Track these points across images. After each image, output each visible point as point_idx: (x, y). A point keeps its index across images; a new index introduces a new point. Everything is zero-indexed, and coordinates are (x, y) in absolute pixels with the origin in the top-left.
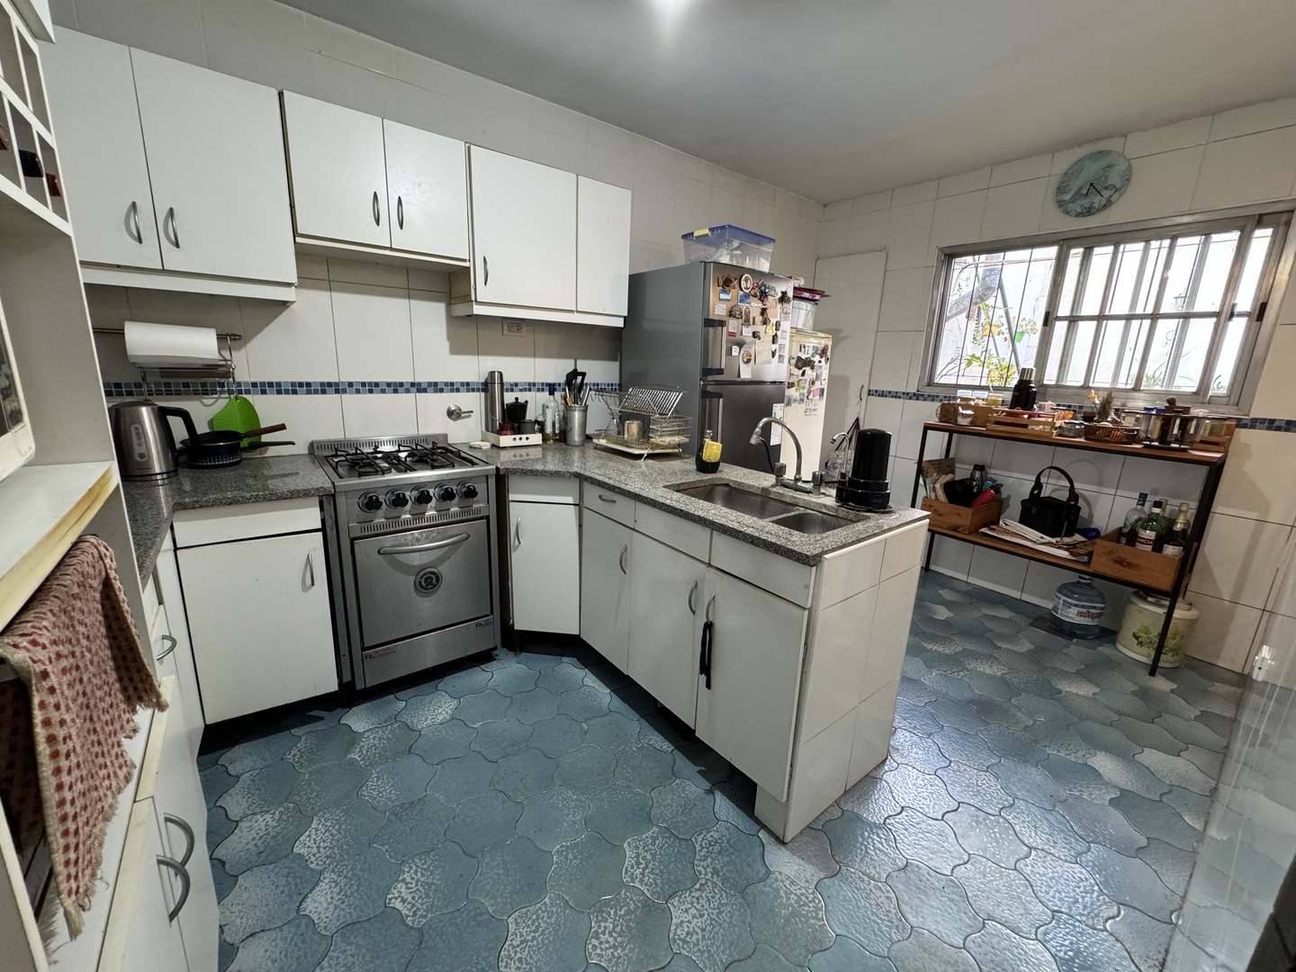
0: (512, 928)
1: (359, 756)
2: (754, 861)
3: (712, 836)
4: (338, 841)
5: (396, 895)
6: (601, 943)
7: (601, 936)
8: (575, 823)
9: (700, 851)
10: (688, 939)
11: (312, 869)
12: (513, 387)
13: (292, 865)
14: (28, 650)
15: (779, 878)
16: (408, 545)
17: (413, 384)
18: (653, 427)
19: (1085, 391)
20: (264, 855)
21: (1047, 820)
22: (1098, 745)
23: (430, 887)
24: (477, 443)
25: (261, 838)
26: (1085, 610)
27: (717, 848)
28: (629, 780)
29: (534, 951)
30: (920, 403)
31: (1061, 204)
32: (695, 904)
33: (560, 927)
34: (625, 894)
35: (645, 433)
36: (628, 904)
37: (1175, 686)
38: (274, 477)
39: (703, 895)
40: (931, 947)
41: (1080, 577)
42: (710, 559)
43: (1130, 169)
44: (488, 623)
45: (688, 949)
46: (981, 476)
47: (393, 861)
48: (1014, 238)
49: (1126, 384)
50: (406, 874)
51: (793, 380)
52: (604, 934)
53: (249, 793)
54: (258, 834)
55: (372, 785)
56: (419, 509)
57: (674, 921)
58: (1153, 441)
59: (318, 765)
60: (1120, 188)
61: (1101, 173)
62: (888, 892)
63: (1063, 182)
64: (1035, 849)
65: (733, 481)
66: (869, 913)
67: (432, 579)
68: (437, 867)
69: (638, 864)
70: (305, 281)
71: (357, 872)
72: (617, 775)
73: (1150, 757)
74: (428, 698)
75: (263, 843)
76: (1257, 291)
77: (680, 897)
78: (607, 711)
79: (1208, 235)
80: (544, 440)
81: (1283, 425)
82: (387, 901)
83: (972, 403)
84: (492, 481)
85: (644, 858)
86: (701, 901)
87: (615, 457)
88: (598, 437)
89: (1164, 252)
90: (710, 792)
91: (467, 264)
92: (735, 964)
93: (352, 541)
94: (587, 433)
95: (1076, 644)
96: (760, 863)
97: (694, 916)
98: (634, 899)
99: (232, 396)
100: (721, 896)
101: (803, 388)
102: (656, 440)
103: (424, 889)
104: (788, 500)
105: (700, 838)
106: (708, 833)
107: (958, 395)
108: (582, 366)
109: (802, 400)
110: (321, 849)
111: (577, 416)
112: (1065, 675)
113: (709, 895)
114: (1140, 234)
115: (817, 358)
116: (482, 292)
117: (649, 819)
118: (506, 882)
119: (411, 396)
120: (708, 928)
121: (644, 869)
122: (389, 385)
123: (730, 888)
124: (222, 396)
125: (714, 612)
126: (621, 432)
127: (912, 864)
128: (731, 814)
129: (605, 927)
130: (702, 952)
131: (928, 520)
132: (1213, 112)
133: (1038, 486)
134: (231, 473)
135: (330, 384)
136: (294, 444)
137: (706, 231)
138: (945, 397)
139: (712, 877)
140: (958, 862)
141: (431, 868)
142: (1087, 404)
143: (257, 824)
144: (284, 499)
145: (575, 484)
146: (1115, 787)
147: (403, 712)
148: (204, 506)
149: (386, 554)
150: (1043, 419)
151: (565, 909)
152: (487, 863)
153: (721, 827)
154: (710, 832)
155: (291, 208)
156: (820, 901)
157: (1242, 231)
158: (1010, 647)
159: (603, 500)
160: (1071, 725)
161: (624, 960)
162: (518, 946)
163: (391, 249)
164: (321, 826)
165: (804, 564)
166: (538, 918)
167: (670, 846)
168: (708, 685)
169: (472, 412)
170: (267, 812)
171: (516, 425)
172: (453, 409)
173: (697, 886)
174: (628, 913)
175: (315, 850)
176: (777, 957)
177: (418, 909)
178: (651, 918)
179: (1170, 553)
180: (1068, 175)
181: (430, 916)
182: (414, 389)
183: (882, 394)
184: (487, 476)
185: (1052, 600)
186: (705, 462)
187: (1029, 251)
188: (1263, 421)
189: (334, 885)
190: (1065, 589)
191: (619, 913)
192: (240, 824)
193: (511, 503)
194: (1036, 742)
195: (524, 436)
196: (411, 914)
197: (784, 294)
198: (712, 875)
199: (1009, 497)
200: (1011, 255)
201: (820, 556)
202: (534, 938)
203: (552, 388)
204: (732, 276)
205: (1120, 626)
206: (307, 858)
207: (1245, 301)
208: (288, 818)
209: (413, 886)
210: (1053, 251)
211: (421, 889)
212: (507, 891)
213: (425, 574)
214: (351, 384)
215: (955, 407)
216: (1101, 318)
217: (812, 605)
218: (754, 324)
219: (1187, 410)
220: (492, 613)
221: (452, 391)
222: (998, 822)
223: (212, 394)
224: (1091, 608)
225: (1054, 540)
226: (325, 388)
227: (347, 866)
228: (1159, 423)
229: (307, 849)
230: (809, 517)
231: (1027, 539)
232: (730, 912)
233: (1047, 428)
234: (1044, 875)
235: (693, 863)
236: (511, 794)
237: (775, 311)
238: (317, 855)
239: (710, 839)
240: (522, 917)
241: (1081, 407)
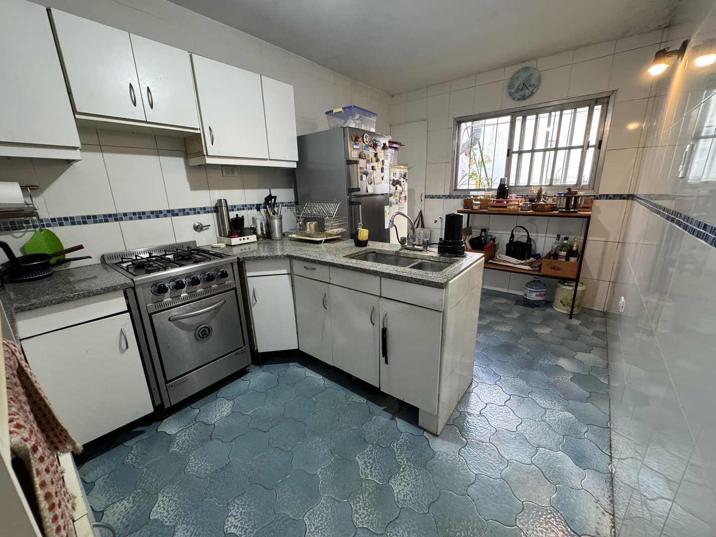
0: (307, 522)
1: (178, 449)
2: (426, 449)
3: (400, 442)
4: (180, 504)
5: (230, 525)
6: (360, 515)
7: (359, 511)
8: (325, 454)
9: (397, 451)
10: (405, 499)
11: (167, 526)
12: (233, 208)
13: (153, 527)
14: (17, 433)
15: (440, 454)
16: (188, 313)
17: (168, 211)
18: (327, 224)
19: (528, 188)
20: (130, 528)
21: (548, 394)
22: (559, 355)
23: (250, 514)
24: (217, 245)
25: (124, 517)
26: (538, 293)
27: (405, 447)
28: (348, 423)
29: (324, 531)
30: (452, 200)
31: (510, 94)
32: (403, 480)
33: (335, 514)
34: (365, 485)
35: (321, 228)
36: (368, 490)
37: (580, 322)
38: (79, 281)
39: (406, 473)
40: (519, 468)
41: (535, 278)
42: (381, 294)
43: (540, 77)
44: (243, 352)
45: (407, 504)
46: (485, 235)
47: (222, 505)
48: (490, 112)
49: (546, 183)
50: (232, 511)
51: (392, 192)
52: (360, 510)
53: (105, 491)
54: (121, 515)
55: (192, 464)
56: (176, 293)
57: (395, 491)
58: (562, 209)
59: (150, 461)
60: (537, 86)
61: (528, 78)
62: (492, 447)
63: (511, 83)
64: (548, 409)
65: (377, 250)
66: (487, 460)
67: (206, 331)
68: (251, 501)
69: (367, 467)
70: (86, 147)
71: (199, 519)
72: (340, 422)
73: (580, 356)
74: (213, 404)
75: (126, 519)
76: (597, 135)
77: (394, 478)
78: (324, 388)
79: (575, 109)
80: (258, 238)
81: (612, 197)
82: (225, 530)
83: (479, 198)
84: (236, 266)
85: (369, 463)
86: (406, 477)
87: (305, 244)
88: (291, 233)
89: (558, 118)
90: (392, 419)
91: (198, 132)
92: (432, 505)
93: (150, 315)
94: (284, 231)
95: (536, 310)
96: (429, 449)
97: (405, 486)
98: (371, 486)
99: (37, 229)
100: (415, 471)
101: (397, 196)
102: (329, 231)
103: (247, 516)
104: (411, 256)
105: (395, 445)
106: (398, 440)
107: (471, 194)
108: (274, 192)
109: (397, 203)
110: (170, 512)
111: (276, 222)
112: (537, 325)
113: (409, 473)
114: (535, 111)
115: (402, 180)
116: (211, 150)
117: (366, 442)
118: (296, 498)
119: (168, 219)
120: (413, 490)
121: (371, 469)
122: (152, 212)
123: (418, 466)
124: (29, 230)
125: (386, 322)
126: (305, 229)
127: (498, 430)
128: (407, 428)
129: (360, 506)
130: (415, 503)
131: (484, 258)
132: (574, 49)
133: (512, 236)
134: (46, 282)
135: (110, 216)
136: (91, 258)
137: (341, 110)
138: (464, 196)
139: (408, 463)
140: (518, 424)
141: (247, 503)
142: (530, 193)
143: (118, 509)
144: (99, 294)
145: (287, 262)
146: (571, 372)
147: (199, 415)
148: (38, 307)
149: (174, 320)
150: (513, 203)
151: (335, 503)
152: (281, 490)
153: (404, 435)
154: (399, 440)
155: (69, 94)
156: (463, 460)
157: (590, 107)
158: (510, 316)
159: (308, 269)
160: (544, 348)
161: (376, 520)
162: (314, 531)
163: (146, 122)
164: (165, 498)
165: (440, 288)
166: (320, 513)
167: (380, 453)
168: (387, 362)
169: (210, 226)
170: (122, 500)
171: (239, 231)
172: (197, 225)
173: (401, 470)
174: (369, 494)
175: (166, 514)
176: (451, 494)
177: (247, 529)
178: (382, 494)
179: (572, 261)
180: (513, 79)
181: (255, 531)
182: (170, 214)
183: (432, 197)
184: (232, 264)
185: (523, 291)
186: (360, 241)
187: (496, 119)
188: (604, 195)
189: (186, 531)
190: (529, 284)
191: (365, 496)
192: (105, 512)
193: (248, 278)
194: (534, 359)
195: (246, 237)
196: (243, 533)
197: (385, 144)
198: (407, 461)
199: (498, 243)
200: (489, 121)
201: (447, 282)
202: (322, 524)
203: (258, 208)
204: (359, 135)
205: (554, 299)
206: (162, 520)
207: (593, 140)
208: (140, 499)
209: (239, 516)
210: (508, 119)
211: (245, 517)
212: (298, 503)
213: (201, 329)
214: (125, 214)
215: (471, 200)
216: (533, 151)
217: (444, 309)
218: (372, 162)
219: (576, 193)
220: (244, 346)
221: (195, 213)
222: (529, 400)
223: (20, 229)
224: (541, 291)
225: (523, 262)
226: (107, 218)
227: (191, 517)
228: (565, 200)
229: (160, 515)
230: (424, 263)
231: (510, 263)
232: (422, 478)
233: (516, 207)
234: (555, 420)
235: (395, 458)
236: (283, 447)
237: (381, 154)
238: (168, 517)
239: (400, 443)
240: (311, 515)
241: (527, 196)
